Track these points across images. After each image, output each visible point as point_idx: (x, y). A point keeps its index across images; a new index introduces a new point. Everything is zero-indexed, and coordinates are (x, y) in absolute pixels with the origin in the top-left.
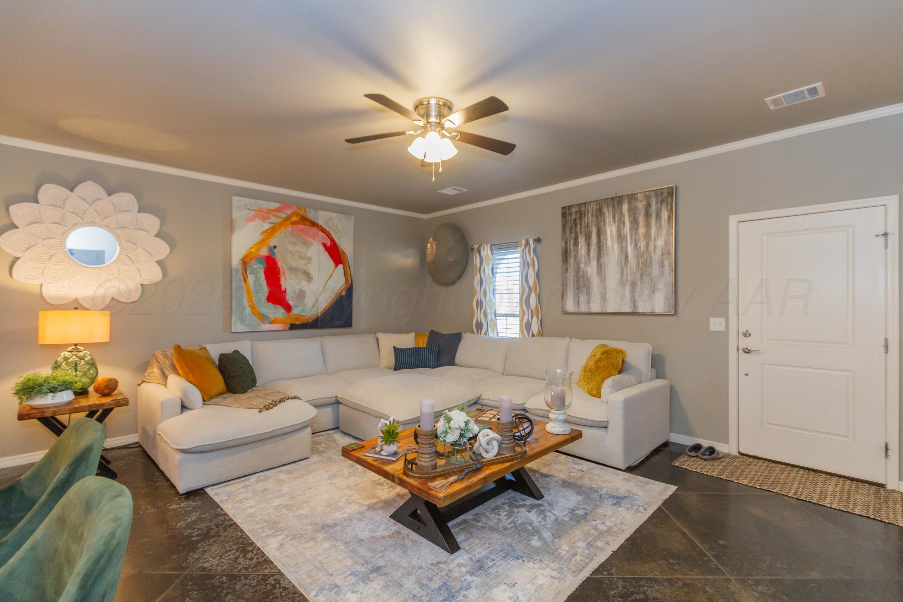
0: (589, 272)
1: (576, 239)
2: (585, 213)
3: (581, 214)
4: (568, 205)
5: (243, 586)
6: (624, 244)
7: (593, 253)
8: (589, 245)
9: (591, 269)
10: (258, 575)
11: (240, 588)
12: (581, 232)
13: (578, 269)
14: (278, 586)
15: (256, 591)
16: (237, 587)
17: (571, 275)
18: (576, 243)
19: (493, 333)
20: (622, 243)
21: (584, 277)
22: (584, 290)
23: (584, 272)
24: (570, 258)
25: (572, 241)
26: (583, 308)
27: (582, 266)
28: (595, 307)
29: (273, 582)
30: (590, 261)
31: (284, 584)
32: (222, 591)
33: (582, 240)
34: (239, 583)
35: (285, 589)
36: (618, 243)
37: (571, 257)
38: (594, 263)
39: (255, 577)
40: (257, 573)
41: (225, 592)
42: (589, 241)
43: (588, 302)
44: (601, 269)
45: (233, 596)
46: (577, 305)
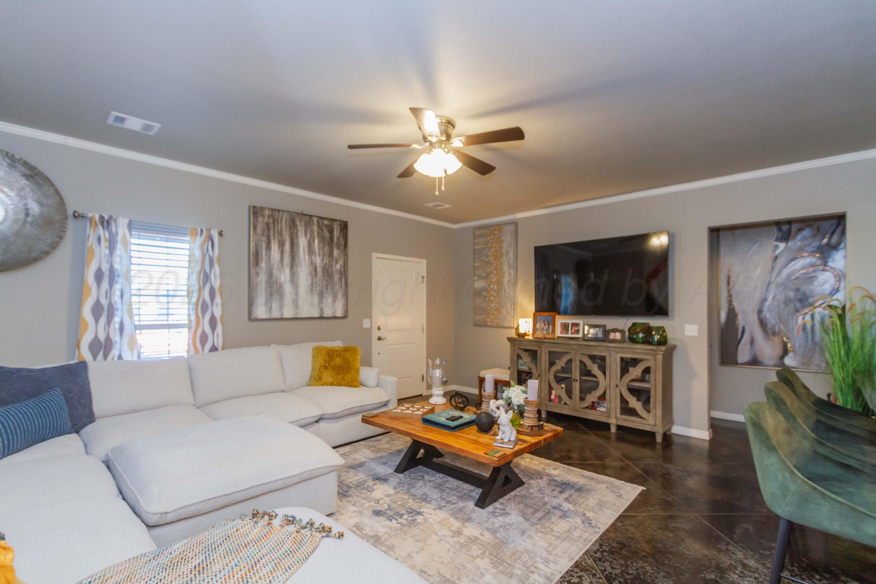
0: (282, 280)
1: (269, 244)
2: (278, 220)
3: (274, 220)
4: (261, 206)
5: (615, 568)
6: (313, 258)
7: (287, 260)
8: (282, 252)
9: (285, 277)
10: (597, 565)
11: (619, 569)
12: (274, 238)
13: (270, 274)
14: (601, 550)
15: (615, 559)
16: (618, 572)
17: (262, 279)
18: (269, 247)
19: (132, 355)
20: (312, 257)
21: (277, 282)
22: (276, 296)
23: (277, 278)
24: (261, 262)
25: (264, 245)
26: (276, 314)
27: (275, 272)
28: (288, 313)
29: (599, 554)
30: (283, 268)
31: (597, 547)
32: (629, 579)
33: (275, 246)
34: (613, 573)
35: (601, 545)
36: (309, 256)
37: (263, 262)
38: (287, 271)
39: (600, 566)
40: (595, 566)
41: (628, 577)
42: (282, 249)
43: (281, 308)
44: (294, 277)
45: (629, 570)
46: (268, 311)
